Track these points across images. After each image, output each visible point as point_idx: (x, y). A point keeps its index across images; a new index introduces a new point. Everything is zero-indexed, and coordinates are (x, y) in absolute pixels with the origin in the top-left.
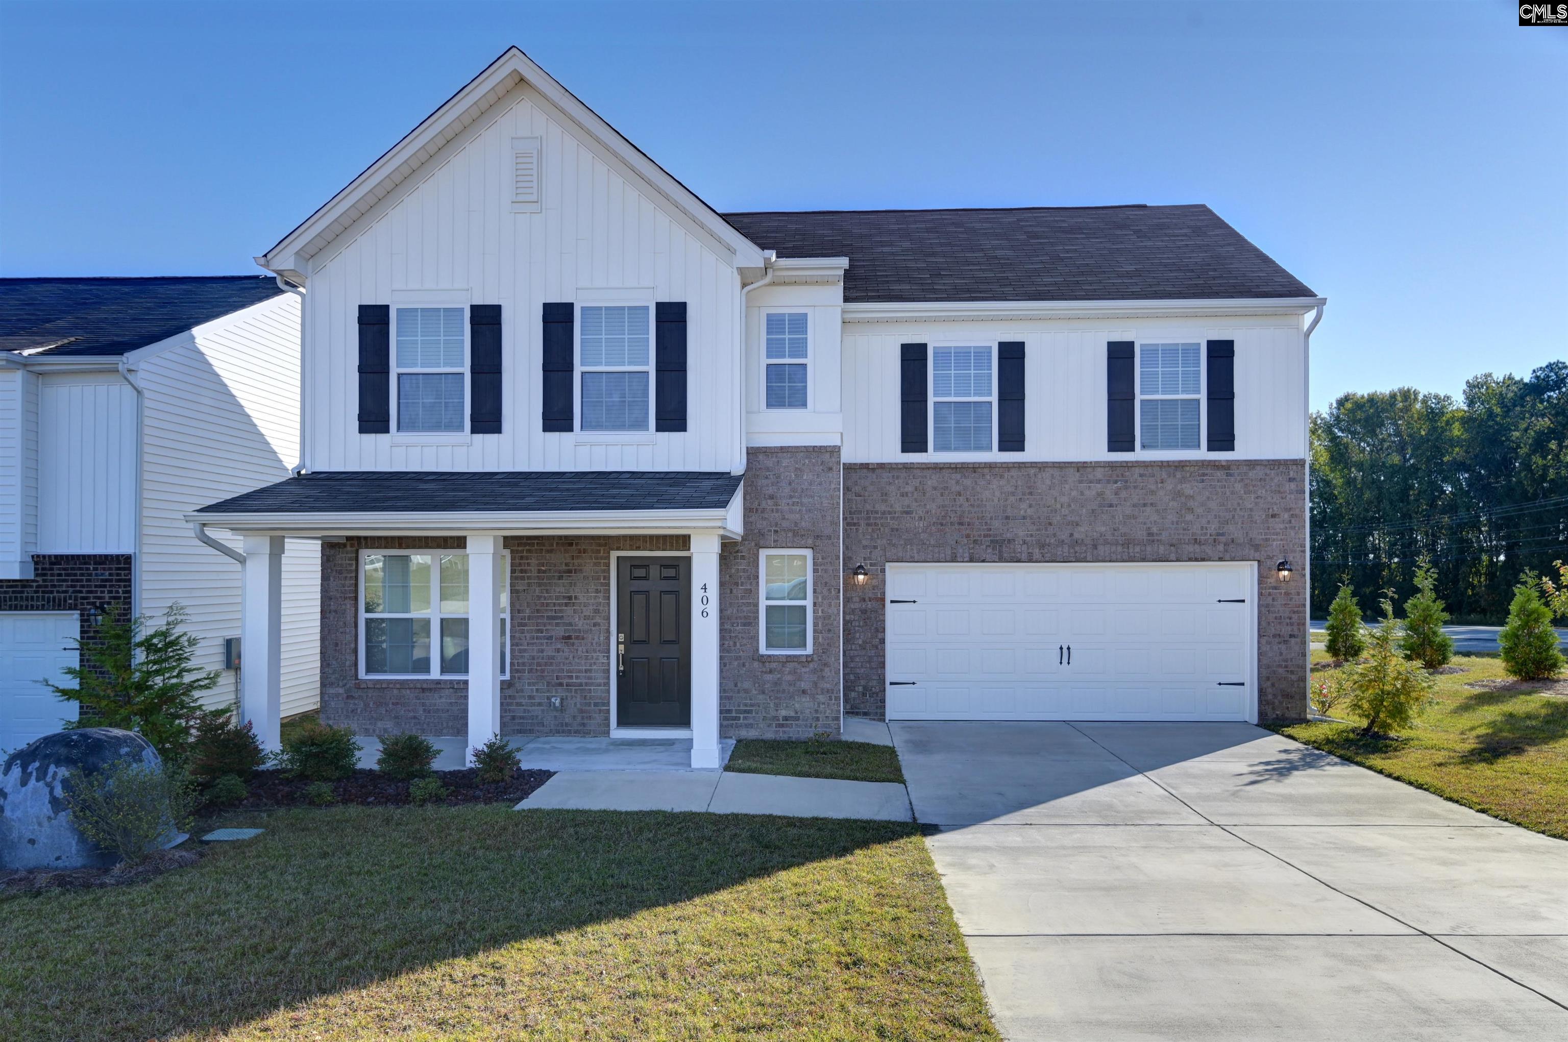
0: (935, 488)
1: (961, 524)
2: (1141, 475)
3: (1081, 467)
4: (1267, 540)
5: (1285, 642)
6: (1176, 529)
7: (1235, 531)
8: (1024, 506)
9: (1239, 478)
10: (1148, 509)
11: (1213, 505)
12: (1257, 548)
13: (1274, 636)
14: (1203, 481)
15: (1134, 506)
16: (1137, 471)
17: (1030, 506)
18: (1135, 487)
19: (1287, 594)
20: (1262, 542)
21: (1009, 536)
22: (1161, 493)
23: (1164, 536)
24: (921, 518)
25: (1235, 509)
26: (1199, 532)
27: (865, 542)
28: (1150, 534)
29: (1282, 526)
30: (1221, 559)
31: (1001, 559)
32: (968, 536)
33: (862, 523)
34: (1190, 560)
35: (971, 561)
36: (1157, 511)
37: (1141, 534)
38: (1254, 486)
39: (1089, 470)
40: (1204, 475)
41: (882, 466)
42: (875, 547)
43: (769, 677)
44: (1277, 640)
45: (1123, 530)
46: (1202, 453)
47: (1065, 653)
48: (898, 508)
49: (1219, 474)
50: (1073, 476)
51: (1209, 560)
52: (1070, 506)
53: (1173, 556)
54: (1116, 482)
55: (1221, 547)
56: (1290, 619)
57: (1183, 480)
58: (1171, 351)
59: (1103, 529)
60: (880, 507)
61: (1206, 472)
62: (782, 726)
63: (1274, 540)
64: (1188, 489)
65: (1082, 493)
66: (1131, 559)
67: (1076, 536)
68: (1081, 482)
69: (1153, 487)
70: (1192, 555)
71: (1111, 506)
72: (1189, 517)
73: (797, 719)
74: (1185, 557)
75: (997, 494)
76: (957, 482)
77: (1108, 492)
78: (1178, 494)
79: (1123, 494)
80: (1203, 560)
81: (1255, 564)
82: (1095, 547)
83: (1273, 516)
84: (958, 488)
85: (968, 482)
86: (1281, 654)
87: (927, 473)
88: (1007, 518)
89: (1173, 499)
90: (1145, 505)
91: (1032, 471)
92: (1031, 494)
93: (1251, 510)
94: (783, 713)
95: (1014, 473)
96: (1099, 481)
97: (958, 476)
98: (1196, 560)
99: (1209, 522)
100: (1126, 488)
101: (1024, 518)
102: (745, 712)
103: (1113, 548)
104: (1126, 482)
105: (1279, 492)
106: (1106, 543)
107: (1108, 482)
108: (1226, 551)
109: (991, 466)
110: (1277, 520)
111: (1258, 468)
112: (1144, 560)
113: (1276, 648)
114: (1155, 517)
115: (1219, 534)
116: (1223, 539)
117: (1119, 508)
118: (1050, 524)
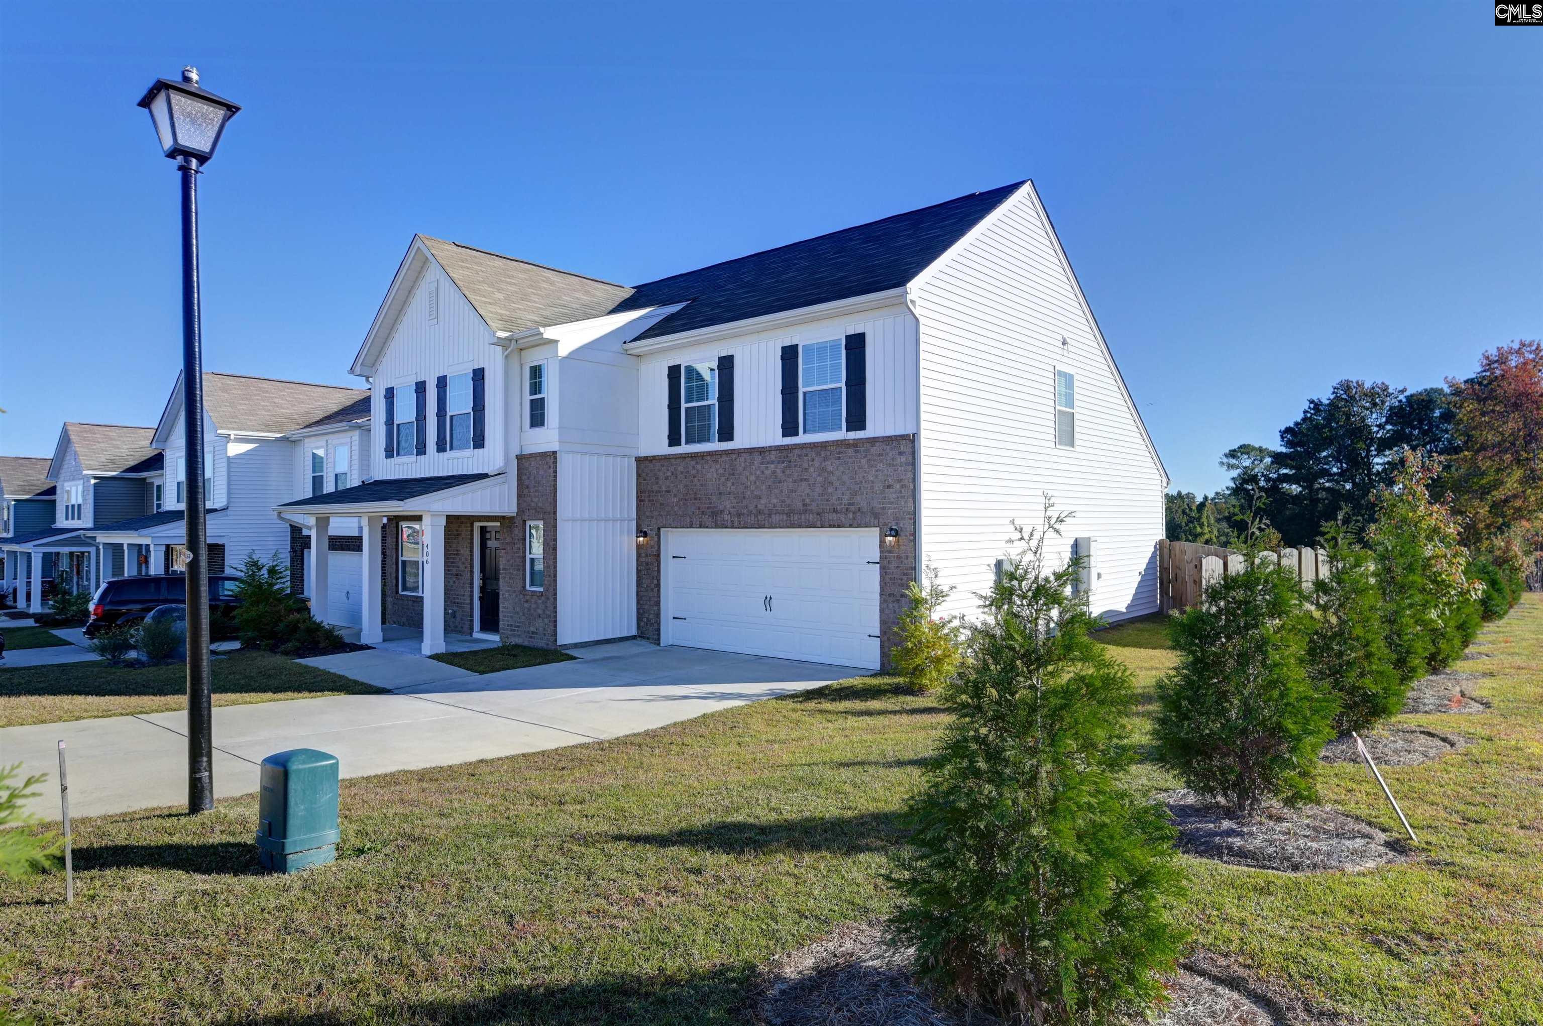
0: (682, 473)
1: (696, 499)
2: (799, 456)
3: (762, 451)
4: (884, 508)
5: (898, 601)
6: (822, 500)
7: (861, 501)
8: (729, 484)
9: (864, 454)
10: (804, 484)
11: (845, 478)
12: (876, 516)
13: (890, 595)
14: (839, 458)
15: (795, 481)
16: (796, 452)
17: (733, 484)
18: (795, 466)
19: (899, 557)
20: (880, 511)
21: (721, 508)
22: (812, 470)
23: (814, 506)
24: (675, 496)
25: (861, 482)
26: (836, 503)
27: (648, 514)
28: (805, 505)
29: (894, 496)
30: (851, 526)
31: (717, 527)
32: (699, 508)
33: (647, 499)
34: (830, 526)
35: (700, 527)
36: (809, 485)
37: (799, 505)
38: (874, 461)
39: (767, 453)
40: (840, 453)
41: (654, 458)
42: (652, 517)
43: (526, 605)
44: (892, 599)
45: (788, 502)
46: (842, 434)
47: (768, 601)
48: (664, 488)
49: (851, 451)
50: (758, 458)
51: (843, 527)
52: (755, 483)
53: (819, 524)
54: (783, 462)
55: (851, 515)
56: (901, 580)
57: (826, 459)
58: (822, 348)
59: (775, 501)
60: (655, 488)
61: (841, 450)
62: (531, 637)
63: (889, 508)
64: (829, 466)
65: (763, 473)
66: (792, 526)
67: (759, 506)
68: (762, 463)
69: (806, 465)
70: (831, 523)
71: (780, 482)
72: (830, 490)
73: (536, 633)
74: (826, 524)
75: (715, 476)
76: (693, 468)
77: (778, 471)
78: (823, 470)
79: (788, 472)
80: (839, 526)
81: (878, 529)
82: (770, 515)
83: (889, 487)
84: (693, 472)
85: (699, 467)
86: (895, 612)
87: (679, 460)
88: (720, 494)
89: (819, 475)
90: (801, 480)
91: (734, 456)
92: (733, 474)
93: (873, 482)
94: (532, 629)
95: (724, 458)
96: (773, 462)
97: (693, 463)
98: (834, 527)
99: (843, 494)
100: (789, 467)
101: (730, 493)
102: (518, 627)
103: (781, 517)
104: (790, 462)
105: (893, 465)
106: (777, 513)
107: (779, 462)
108: (854, 518)
109: (710, 454)
110: (891, 490)
111: (877, 444)
112: (800, 526)
113: (891, 606)
114: (808, 491)
115: (850, 504)
116: (852, 508)
117: (785, 484)
118: (744, 498)
